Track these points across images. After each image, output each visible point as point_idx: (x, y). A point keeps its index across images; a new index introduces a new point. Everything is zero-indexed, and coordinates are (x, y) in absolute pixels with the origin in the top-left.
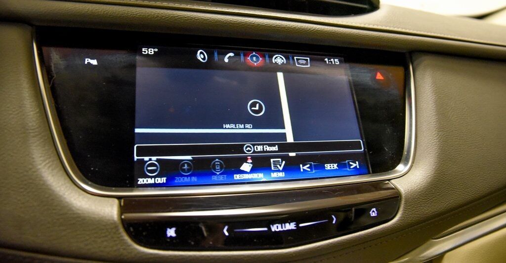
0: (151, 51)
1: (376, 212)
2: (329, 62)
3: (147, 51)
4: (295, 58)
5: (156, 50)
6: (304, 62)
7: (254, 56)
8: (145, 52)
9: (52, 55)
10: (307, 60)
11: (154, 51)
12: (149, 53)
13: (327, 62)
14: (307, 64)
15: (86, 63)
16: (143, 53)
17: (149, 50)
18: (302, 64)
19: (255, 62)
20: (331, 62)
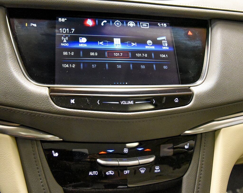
0: (63, 20)
1: (178, 100)
2: (160, 25)
3: (61, 20)
4: (141, 23)
5: (66, 19)
6: (146, 25)
7: (118, 22)
8: (60, 20)
9: (14, 22)
10: (147, 24)
11: (65, 20)
12: (62, 21)
13: (159, 26)
14: (147, 26)
15: (31, 26)
16: (59, 21)
17: (62, 19)
18: (145, 27)
19: (118, 25)
20: (162, 25)
